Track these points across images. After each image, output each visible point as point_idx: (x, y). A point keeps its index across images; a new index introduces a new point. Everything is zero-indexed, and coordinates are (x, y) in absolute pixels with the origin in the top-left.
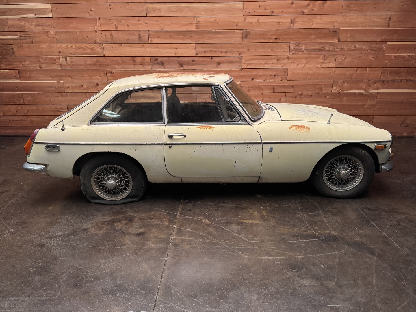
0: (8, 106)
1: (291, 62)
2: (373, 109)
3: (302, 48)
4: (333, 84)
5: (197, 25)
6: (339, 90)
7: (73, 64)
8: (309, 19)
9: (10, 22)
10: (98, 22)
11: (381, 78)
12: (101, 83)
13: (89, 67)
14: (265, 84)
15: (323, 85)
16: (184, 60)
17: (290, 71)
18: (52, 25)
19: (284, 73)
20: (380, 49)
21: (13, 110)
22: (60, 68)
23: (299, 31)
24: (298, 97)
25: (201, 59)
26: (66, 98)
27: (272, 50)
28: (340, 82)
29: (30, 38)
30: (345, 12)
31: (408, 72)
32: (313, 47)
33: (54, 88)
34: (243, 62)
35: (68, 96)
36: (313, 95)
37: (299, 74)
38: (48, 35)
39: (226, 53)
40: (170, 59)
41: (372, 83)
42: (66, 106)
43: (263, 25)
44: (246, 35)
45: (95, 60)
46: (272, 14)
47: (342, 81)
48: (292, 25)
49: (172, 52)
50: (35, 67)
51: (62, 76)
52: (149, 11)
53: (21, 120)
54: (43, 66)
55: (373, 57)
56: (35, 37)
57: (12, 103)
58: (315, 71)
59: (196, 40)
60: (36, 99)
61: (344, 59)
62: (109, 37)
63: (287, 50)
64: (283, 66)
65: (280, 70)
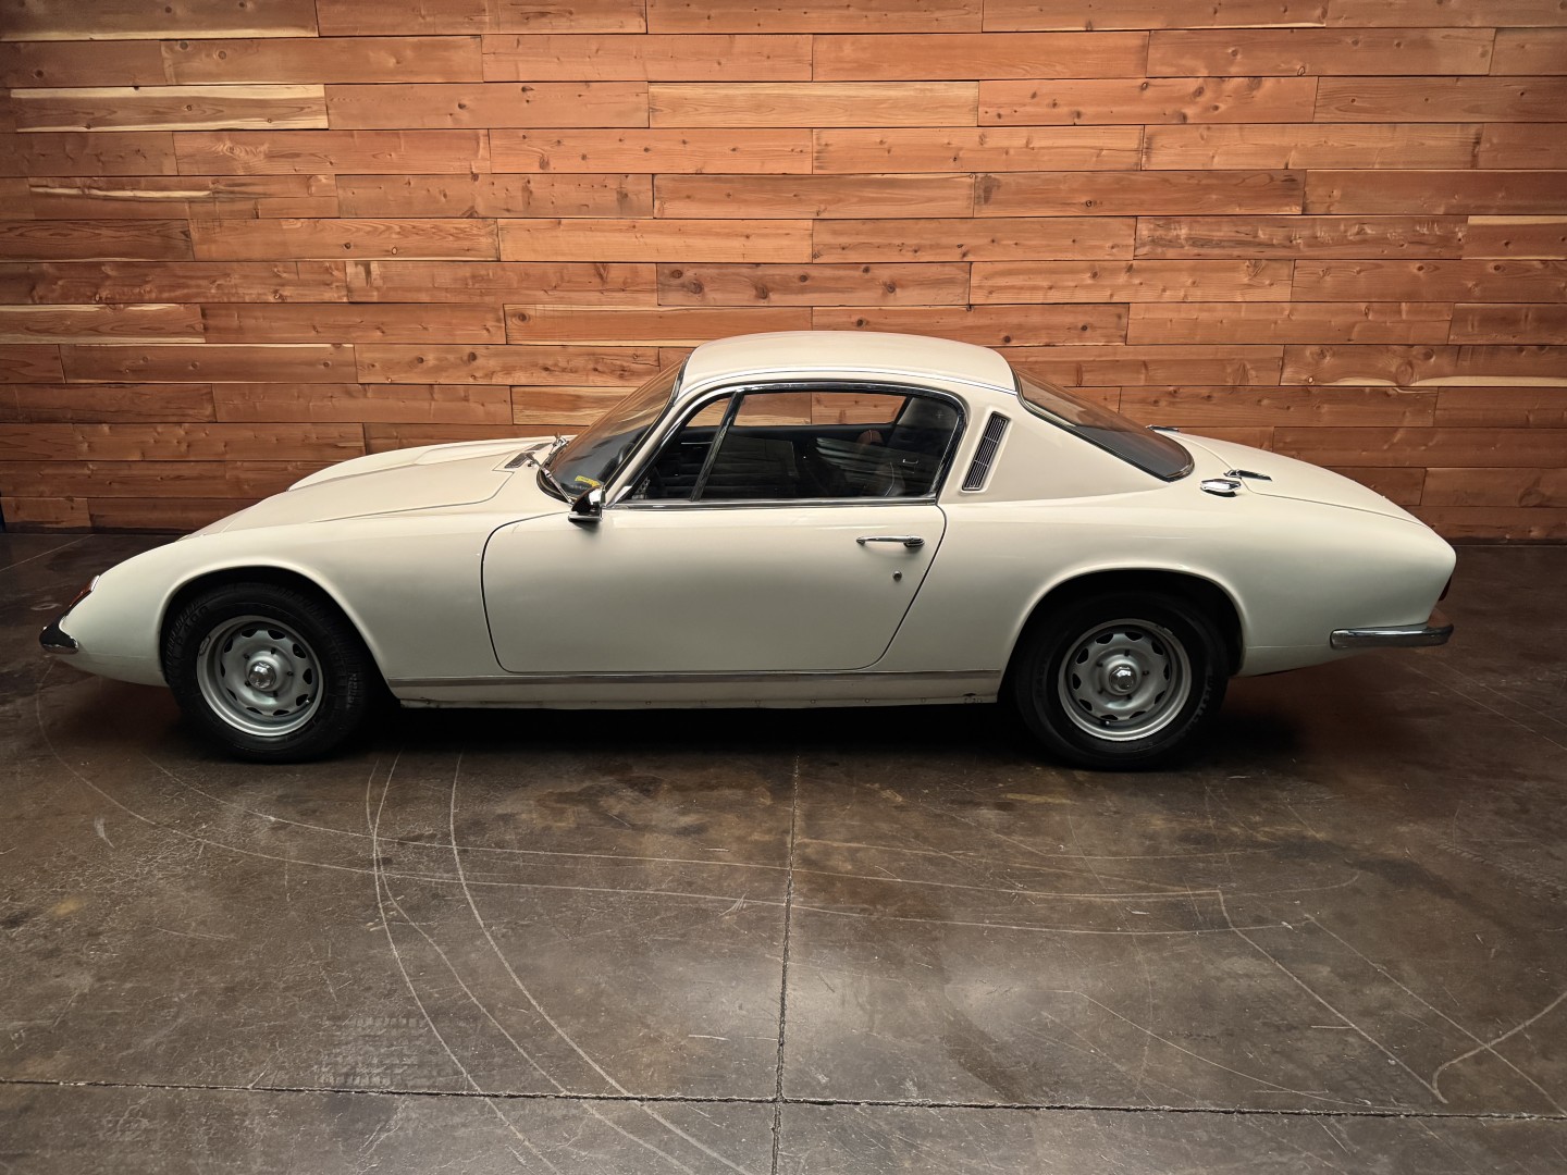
0: (159, 430)
1: (1141, 284)
2: (1425, 445)
3: (1178, 237)
4: (1283, 359)
5: (819, 157)
6: (1307, 380)
7: (390, 285)
8: (1202, 138)
9: (184, 146)
10: (482, 145)
11: (1452, 337)
12: (485, 351)
13: (446, 297)
14: (1050, 355)
15: (1250, 361)
16: (773, 275)
17: (1136, 314)
18: (326, 156)
19: (1115, 319)
20: (1446, 240)
21: (175, 441)
22: (345, 300)
23: (1166, 178)
24: (1163, 403)
25: (828, 272)
26: (361, 403)
27: (1074, 241)
28: (1308, 353)
29: (248, 197)
30: (1324, 115)
31: (1542, 320)
32: (1214, 234)
33: (323, 367)
34: (975, 281)
35: (369, 394)
36: (1215, 395)
37: (1169, 323)
38: (309, 187)
39: (916, 251)
40: (723, 271)
41: (1421, 357)
42: (361, 429)
43: (1046, 158)
44: (986, 190)
45: (466, 271)
46: (1076, 120)
47: (1316, 349)
48: (1144, 159)
49: (731, 249)
50: (259, 294)
51: (350, 326)
52: (657, 110)
53: (200, 478)
54: (287, 292)
55: (1420, 269)
56: (266, 195)
57: (175, 419)
58: (1222, 313)
59: (815, 209)
60: (258, 404)
61: (1321, 273)
62: (520, 194)
63: (1125, 243)
64: (1112, 296)
65: (1102, 308)
